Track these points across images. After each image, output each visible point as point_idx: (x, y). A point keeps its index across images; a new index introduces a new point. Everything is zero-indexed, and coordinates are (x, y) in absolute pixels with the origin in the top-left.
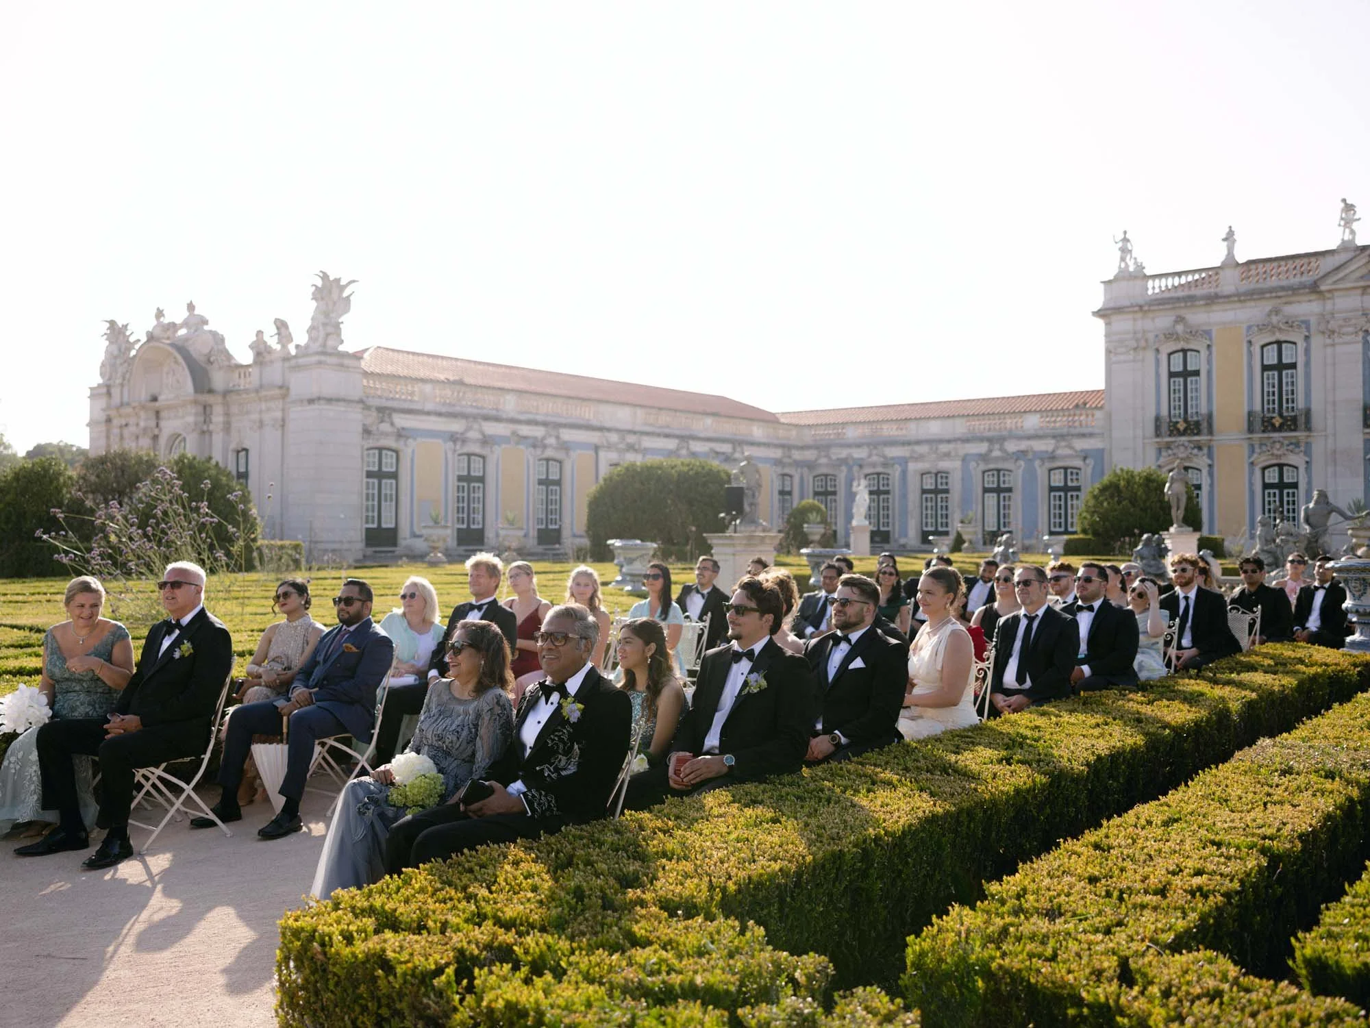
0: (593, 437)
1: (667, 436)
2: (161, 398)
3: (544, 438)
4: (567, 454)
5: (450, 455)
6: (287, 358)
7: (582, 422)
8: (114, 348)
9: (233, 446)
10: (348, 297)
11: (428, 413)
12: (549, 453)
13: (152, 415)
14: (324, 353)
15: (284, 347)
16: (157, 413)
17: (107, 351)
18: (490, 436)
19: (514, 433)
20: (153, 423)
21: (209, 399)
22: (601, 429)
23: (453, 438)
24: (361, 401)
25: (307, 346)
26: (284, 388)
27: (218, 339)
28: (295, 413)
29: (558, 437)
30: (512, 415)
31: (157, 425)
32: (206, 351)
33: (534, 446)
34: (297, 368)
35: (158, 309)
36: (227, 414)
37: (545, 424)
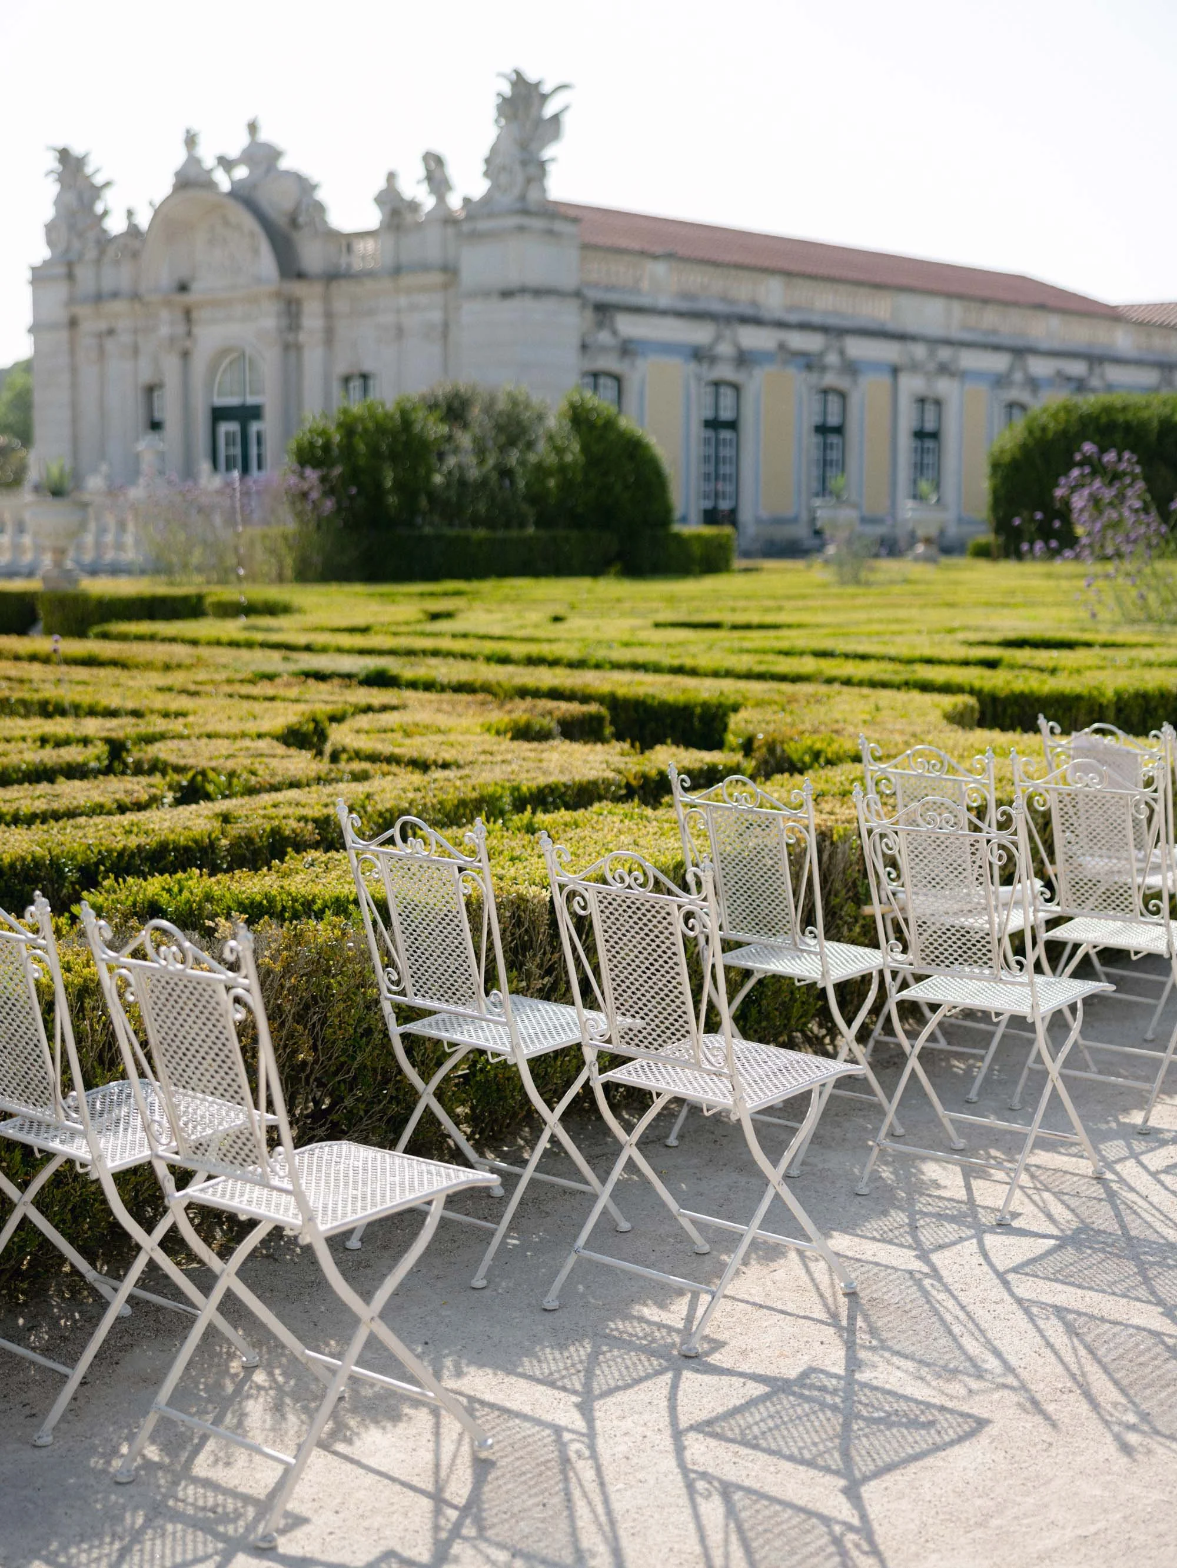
0: (887, 352)
1: (997, 348)
2: (196, 286)
3: (821, 354)
4: (855, 382)
5: (693, 384)
6: (449, 220)
7: (873, 326)
8: (71, 198)
9: (341, 368)
10: (556, 118)
11: (664, 313)
12: (830, 379)
13: (179, 315)
14: (525, 212)
15: (441, 199)
16: (187, 314)
17: (57, 203)
18: (751, 352)
19: (782, 347)
20: (181, 329)
21: (298, 289)
22: (901, 337)
23: (699, 355)
24: (578, 294)
25: (487, 200)
26: (450, 270)
27: (305, 186)
28: (471, 312)
29: (842, 353)
30: (779, 314)
31: (189, 334)
32: (288, 205)
33: (809, 367)
34: (475, 236)
35: (188, 132)
36: (329, 315)
37: (824, 329)
